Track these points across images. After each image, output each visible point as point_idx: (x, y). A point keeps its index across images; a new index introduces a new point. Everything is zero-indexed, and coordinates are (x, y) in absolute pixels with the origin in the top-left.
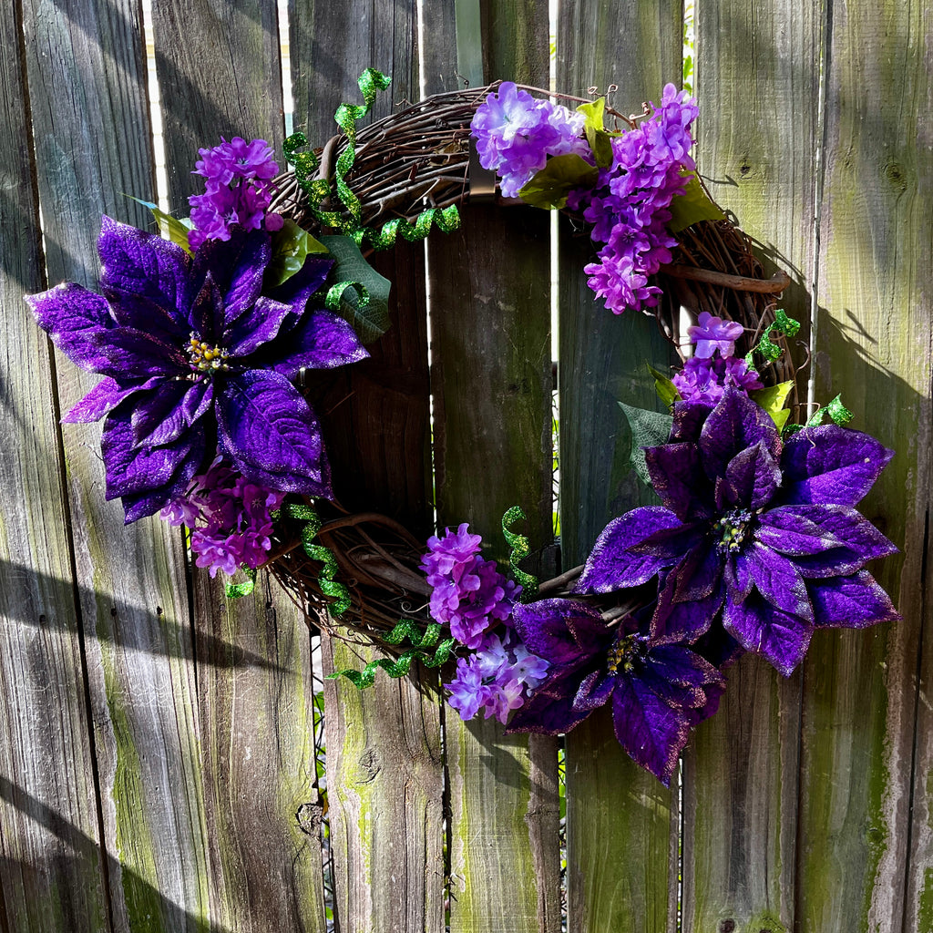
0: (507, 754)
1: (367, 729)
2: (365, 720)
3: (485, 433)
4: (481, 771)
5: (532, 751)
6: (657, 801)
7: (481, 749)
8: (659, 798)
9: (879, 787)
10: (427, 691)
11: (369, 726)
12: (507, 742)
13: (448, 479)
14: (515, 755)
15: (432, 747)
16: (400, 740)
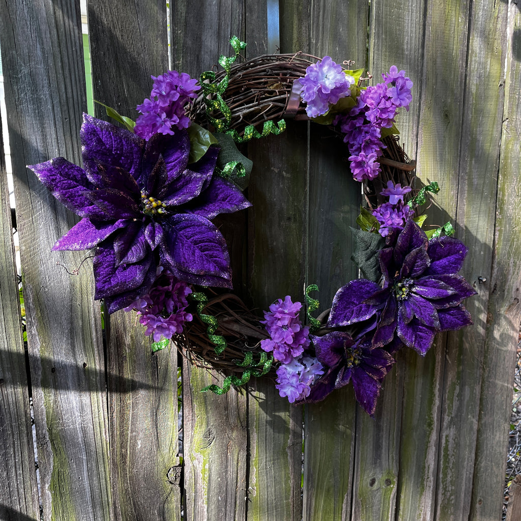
0: (280, 417)
1: (208, 417)
2: (207, 412)
3: (275, 244)
4: (266, 429)
5: (291, 413)
6: (346, 428)
7: (266, 417)
8: (347, 426)
9: (431, 402)
10: (241, 390)
11: (209, 415)
12: (279, 411)
13: (255, 271)
14: (283, 417)
15: (242, 420)
16: (226, 419)
